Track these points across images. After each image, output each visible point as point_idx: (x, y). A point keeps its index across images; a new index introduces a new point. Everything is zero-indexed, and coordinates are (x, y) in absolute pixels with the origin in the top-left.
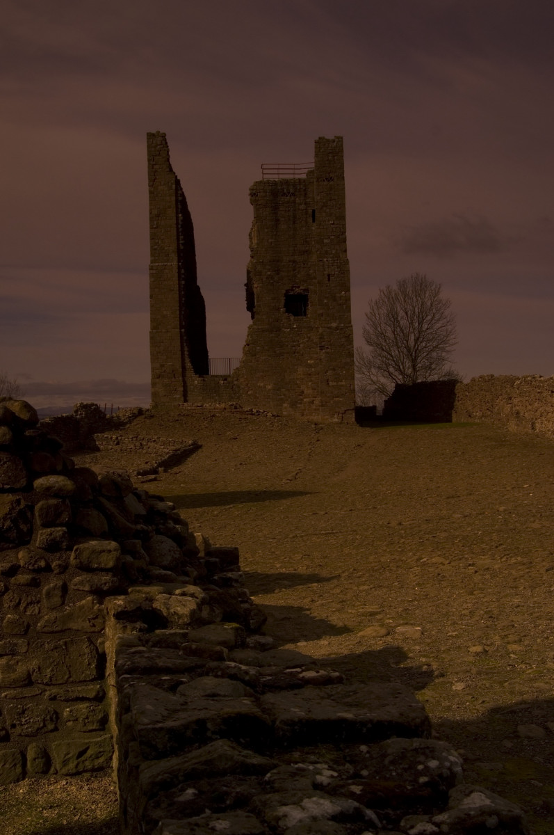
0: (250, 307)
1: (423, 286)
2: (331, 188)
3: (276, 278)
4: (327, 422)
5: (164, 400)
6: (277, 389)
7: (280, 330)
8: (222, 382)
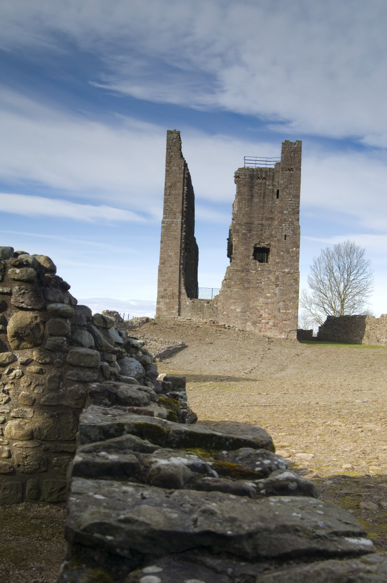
0: (230, 255)
1: (352, 250)
2: (291, 176)
3: (248, 235)
4: (277, 337)
5: (165, 313)
6: (244, 312)
7: (248, 271)
8: (206, 304)
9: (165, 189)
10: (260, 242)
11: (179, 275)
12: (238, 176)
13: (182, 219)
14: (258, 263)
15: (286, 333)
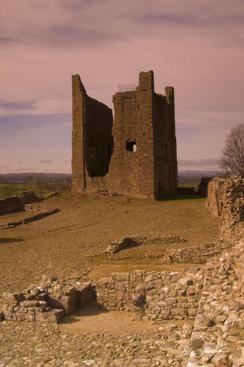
2: (146, 95)
3: (122, 135)
4: (142, 198)
5: (77, 187)
6: (122, 183)
7: (123, 158)
8: (100, 180)
9: (73, 112)
10: (129, 139)
11: (84, 163)
12: (114, 99)
13: (83, 129)
14: (128, 152)
15: (148, 195)
